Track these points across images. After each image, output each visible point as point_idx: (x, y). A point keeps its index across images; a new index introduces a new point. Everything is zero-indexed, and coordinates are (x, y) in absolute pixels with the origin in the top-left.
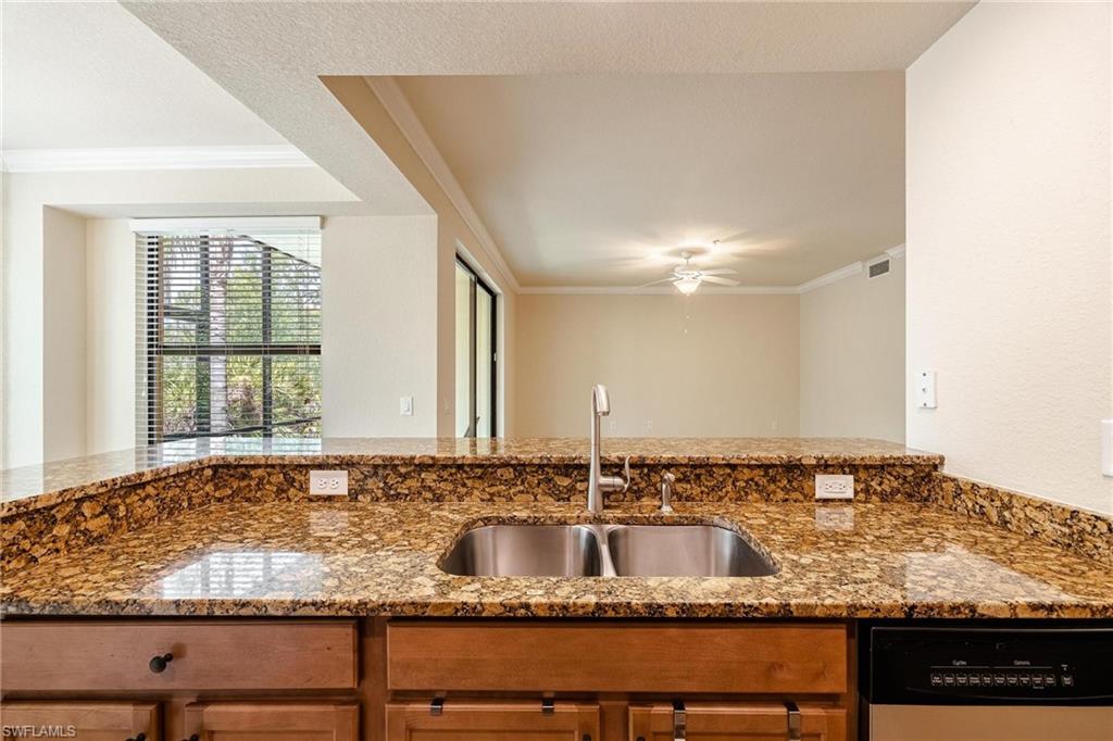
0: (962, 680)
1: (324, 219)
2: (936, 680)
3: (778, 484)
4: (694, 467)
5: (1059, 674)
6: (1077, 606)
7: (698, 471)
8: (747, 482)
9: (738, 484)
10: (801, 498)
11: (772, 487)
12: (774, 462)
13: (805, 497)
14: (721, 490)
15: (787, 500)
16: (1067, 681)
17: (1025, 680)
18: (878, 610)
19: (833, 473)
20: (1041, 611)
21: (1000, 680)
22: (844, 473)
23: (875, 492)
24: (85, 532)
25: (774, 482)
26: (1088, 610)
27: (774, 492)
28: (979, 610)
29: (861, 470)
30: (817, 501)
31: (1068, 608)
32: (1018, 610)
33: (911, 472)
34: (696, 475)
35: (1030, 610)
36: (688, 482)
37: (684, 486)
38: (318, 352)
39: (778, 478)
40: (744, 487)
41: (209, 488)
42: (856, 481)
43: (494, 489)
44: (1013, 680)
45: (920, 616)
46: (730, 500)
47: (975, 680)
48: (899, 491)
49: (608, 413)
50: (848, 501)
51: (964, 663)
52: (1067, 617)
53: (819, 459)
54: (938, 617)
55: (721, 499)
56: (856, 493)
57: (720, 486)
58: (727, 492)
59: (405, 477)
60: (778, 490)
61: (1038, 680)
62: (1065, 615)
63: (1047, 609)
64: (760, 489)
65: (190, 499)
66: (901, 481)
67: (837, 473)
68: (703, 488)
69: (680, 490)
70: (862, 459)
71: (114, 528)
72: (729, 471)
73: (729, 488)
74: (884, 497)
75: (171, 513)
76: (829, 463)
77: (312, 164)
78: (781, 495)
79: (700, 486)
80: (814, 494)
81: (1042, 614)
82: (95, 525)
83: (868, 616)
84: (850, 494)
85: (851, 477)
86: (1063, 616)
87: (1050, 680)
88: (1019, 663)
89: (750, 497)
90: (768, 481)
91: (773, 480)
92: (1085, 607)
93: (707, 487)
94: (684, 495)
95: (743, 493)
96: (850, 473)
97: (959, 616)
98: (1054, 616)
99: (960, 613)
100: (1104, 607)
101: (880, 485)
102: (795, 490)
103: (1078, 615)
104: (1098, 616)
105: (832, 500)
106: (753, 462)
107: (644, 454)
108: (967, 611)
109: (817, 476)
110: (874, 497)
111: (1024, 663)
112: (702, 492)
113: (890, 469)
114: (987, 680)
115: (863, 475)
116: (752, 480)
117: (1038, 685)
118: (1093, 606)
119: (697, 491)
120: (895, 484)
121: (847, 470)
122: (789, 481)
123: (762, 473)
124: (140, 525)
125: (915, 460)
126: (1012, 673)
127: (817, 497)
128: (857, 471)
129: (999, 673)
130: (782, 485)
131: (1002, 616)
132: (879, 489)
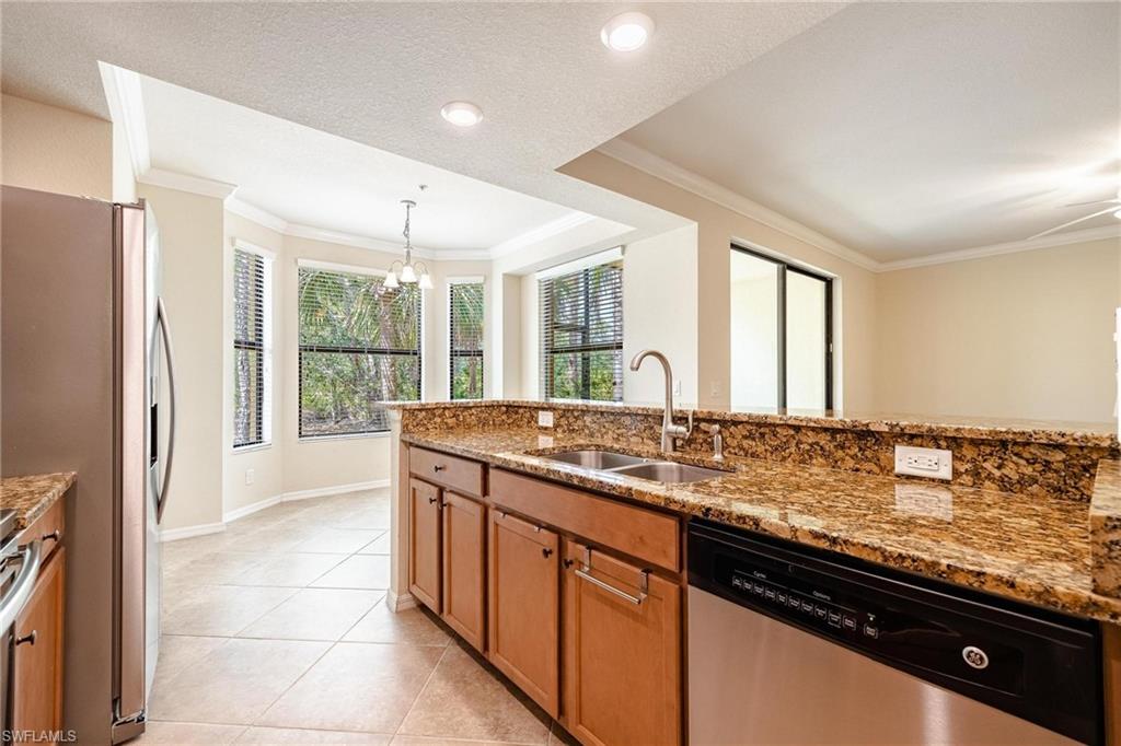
0: (759, 590)
1: (624, 248)
2: (737, 582)
3: (848, 451)
4: (759, 425)
5: (862, 621)
6: (866, 546)
7: (762, 430)
8: (811, 445)
9: (802, 446)
10: (876, 469)
11: (840, 453)
12: (835, 426)
13: (882, 469)
14: (784, 451)
15: (857, 470)
16: (870, 631)
17: (821, 612)
18: (684, 506)
19: (921, 446)
20: (823, 540)
21: (795, 603)
22: (939, 447)
23: (990, 477)
24: (446, 423)
25: (843, 448)
26: (878, 553)
27: (843, 460)
28: (762, 525)
29: (966, 445)
30: (897, 476)
31: (854, 545)
32: (798, 534)
33: (1060, 456)
34: (760, 433)
35: (810, 537)
36: (754, 439)
37: (750, 443)
38: (621, 347)
39: (847, 444)
40: (808, 450)
41: (504, 417)
42: (955, 458)
43: (619, 432)
44: (808, 608)
45: (714, 518)
46: (794, 461)
47: (771, 594)
48: (1036, 482)
49: (637, 369)
50: (944, 482)
51: (763, 576)
52: (852, 554)
53: (892, 427)
54: (728, 522)
55: (784, 459)
56: (956, 473)
57: (783, 447)
58: (791, 453)
59: (576, 418)
60: (847, 458)
61: (835, 618)
62: (851, 552)
63: (829, 540)
64: (826, 455)
65: (494, 420)
66: (1038, 467)
67: (927, 446)
68: (767, 447)
69: (746, 446)
70: (958, 430)
71: (458, 425)
72: (793, 432)
73: (793, 450)
74: (1004, 484)
75: (484, 425)
76: (907, 431)
77: (592, 217)
78: (851, 463)
79: (764, 444)
80: (894, 468)
81: (824, 545)
82: (451, 421)
83: (677, 509)
84: (946, 473)
85: (948, 454)
86: (847, 552)
87: (849, 623)
88: (818, 594)
89: (814, 461)
90: (835, 446)
91: (842, 447)
92: (875, 549)
93: (770, 446)
94: (750, 451)
95: (807, 457)
96: (948, 448)
97: (745, 526)
98: (838, 549)
99: (744, 523)
100: (900, 555)
101: (999, 468)
102: (868, 460)
103: (865, 555)
104: (891, 564)
105: (920, 478)
106: (812, 424)
107: (713, 410)
108: (751, 523)
109: (897, 447)
110: (987, 483)
111: (825, 597)
112: (766, 450)
113: (1016, 449)
114: (782, 598)
115: (969, 452)
116: (817, 443)
117: (834, 622)
118: (886, 550)
119: (761, 449)
120: (1029, 470)
121: (943, 443)
122: (860, 449)
123: (829, 438)
124: (469, 427)
125: (1054, 437)
126: (809, 601)
127: (897, 470)
128: (960, 446)
129: (795, 597)
130: (852, 453)
131: (783, 536)
132: (997, 473)
